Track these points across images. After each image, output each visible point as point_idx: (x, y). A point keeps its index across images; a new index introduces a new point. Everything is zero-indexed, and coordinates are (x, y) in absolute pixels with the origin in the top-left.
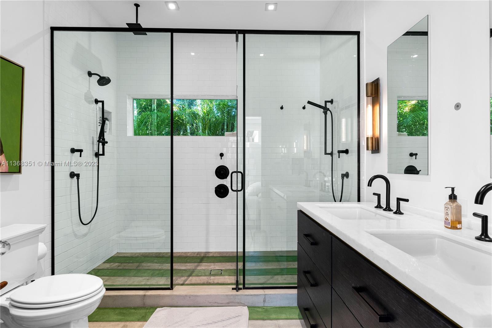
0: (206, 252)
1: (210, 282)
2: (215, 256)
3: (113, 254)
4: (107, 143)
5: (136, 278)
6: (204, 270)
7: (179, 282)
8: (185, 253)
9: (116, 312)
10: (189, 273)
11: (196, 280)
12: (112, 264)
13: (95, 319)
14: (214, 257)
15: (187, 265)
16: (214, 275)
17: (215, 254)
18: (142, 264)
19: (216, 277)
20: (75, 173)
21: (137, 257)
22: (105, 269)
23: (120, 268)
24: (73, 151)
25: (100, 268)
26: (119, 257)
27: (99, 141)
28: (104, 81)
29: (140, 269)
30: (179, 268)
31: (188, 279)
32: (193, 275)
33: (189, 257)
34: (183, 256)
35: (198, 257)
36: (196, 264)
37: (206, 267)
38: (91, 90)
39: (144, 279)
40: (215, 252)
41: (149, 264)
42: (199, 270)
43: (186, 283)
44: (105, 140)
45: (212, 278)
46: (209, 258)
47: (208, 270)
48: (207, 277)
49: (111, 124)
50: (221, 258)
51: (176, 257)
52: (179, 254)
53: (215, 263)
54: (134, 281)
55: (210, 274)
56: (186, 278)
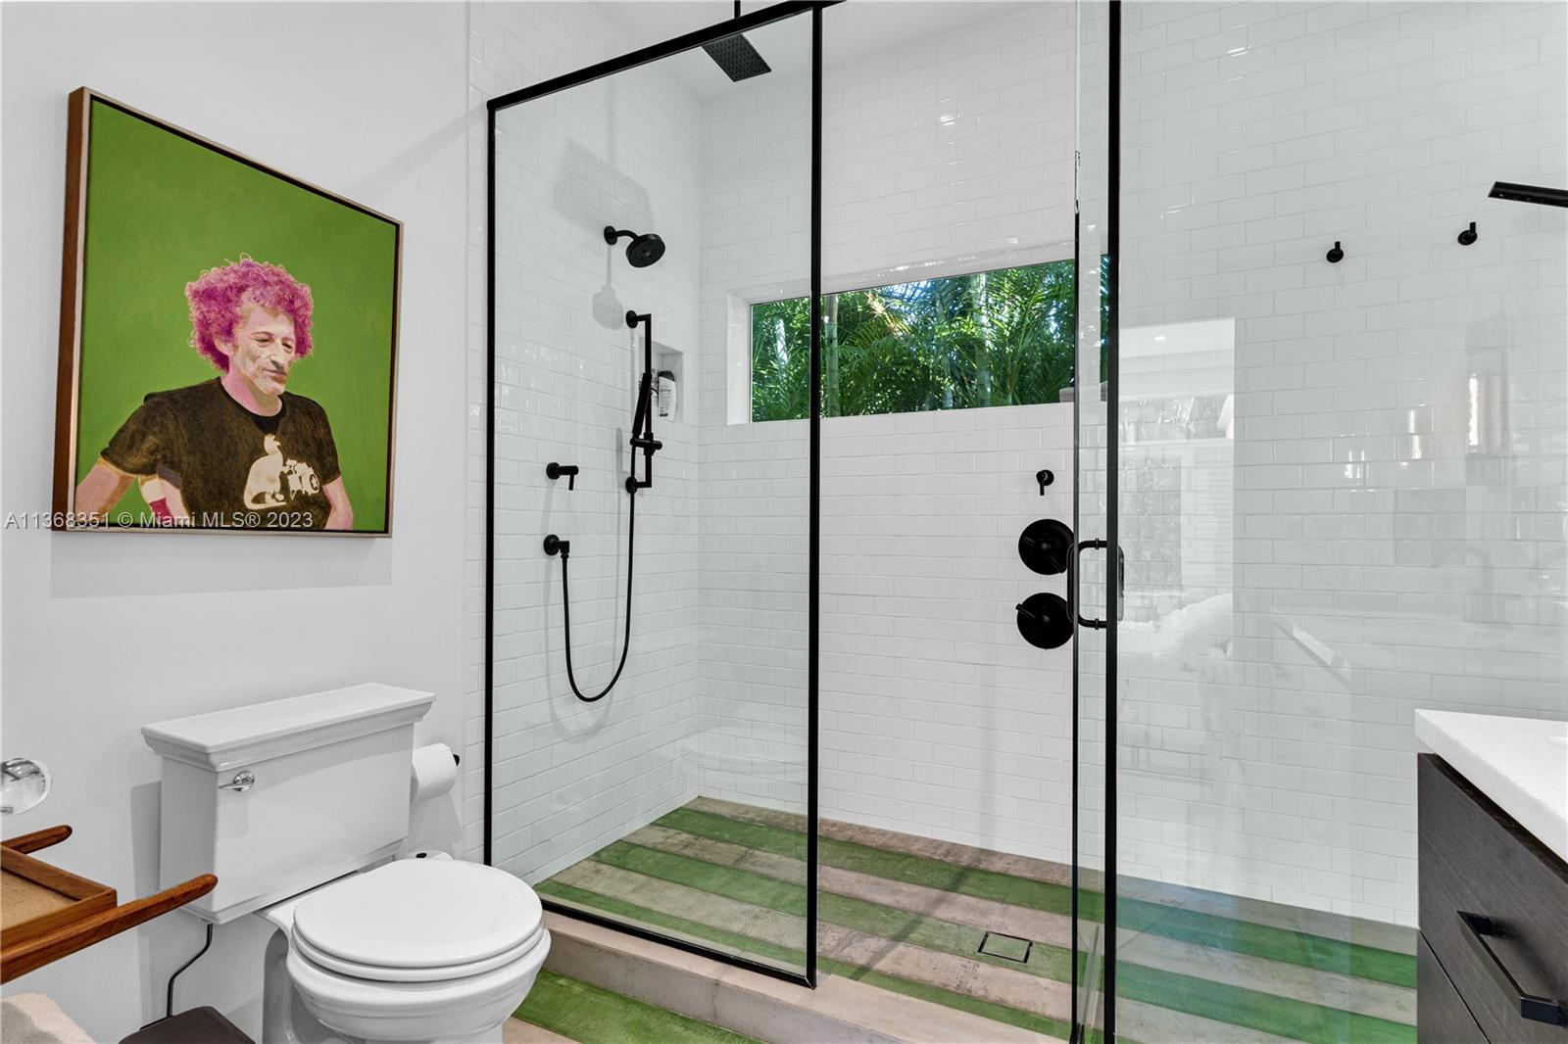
0: (982, 851)
1: (969, 990)
2: (1014, 874)
3: (682, 801)
4: (659, 446)
5: (722, 900)
6: (959, 925)
7: (854, 956)
8: (906, 838)
9: (629, 1019)
10: (899, 925)
11: (918, 965)
12: (672, 832)
13: (563, 1025)
14: (1009, 876)
15: (901, 891)
16: (998, 959)
17: (1017, 867)
18: (757, 852)
19: (1001, 969)
20: (561, 540)
21: (750, 823)
22: (648, 848)
23: (688, 852)
24: (554, 471)
25: (636, 842)
26: (698, 812)
27: (635, 443)
28: (646, 250)
29: (743, 871)
30: (869, 896)
31: (889, 951)
32: (912, 936)
33: (917, 857)
34: (894, 850)
35: (950, 864)
36: (935, 893)
37: (971, 916)
38: (613, 285)
39: (744, 913)
40: (1018, 859)
41: (776, 856)
42: (940, 920)
43: (880, 966)
44: (655, 439)
45: (984, 969)
46: (991, 877)
47: (975, 929)
48: (965, 961)
49: (682, 388)
50: (1036, 887)
51: (872, 847)
52: (884, 839)
53: (1009, 903)
54: (712, 914)
55: (980, 950)
56: (883, 942)
